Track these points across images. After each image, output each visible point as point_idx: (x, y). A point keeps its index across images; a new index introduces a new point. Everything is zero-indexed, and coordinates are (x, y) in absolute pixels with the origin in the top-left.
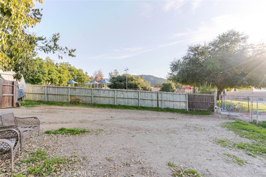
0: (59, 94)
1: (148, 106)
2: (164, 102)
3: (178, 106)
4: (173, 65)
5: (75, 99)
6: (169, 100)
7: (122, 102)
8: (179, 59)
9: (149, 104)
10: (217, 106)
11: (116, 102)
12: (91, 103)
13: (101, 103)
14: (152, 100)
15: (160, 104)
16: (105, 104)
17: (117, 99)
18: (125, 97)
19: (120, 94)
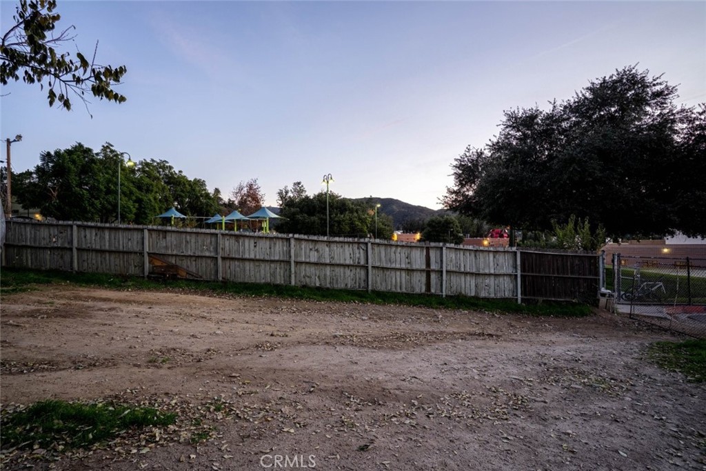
0: (113, 249)
1: (399, 291)
2: (449, 277)
3: (492, 290)
4: (463, 165)
5: (164, 264)
6: (462, 270)
7: (313, 277)
8: (479, 151)
9: (401, 283)
10: (607, 289)
11: (293, 276)
12: (213, 277)
13: (246, 281)
14: (409, 271)
15: (436, 284)
16: (258, 281)
17: (296, 266)
18: (323, 261)
19: (308, 251)
